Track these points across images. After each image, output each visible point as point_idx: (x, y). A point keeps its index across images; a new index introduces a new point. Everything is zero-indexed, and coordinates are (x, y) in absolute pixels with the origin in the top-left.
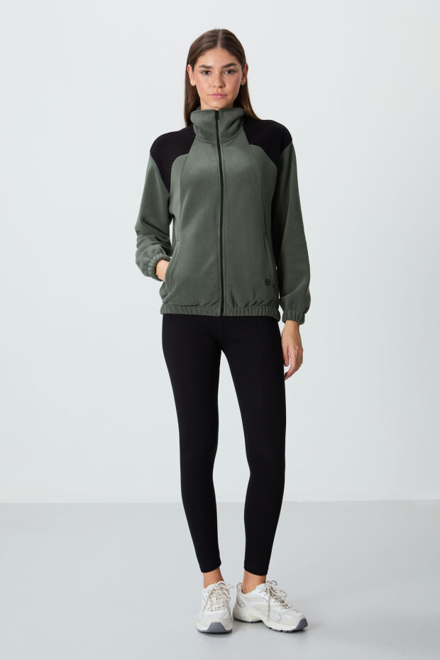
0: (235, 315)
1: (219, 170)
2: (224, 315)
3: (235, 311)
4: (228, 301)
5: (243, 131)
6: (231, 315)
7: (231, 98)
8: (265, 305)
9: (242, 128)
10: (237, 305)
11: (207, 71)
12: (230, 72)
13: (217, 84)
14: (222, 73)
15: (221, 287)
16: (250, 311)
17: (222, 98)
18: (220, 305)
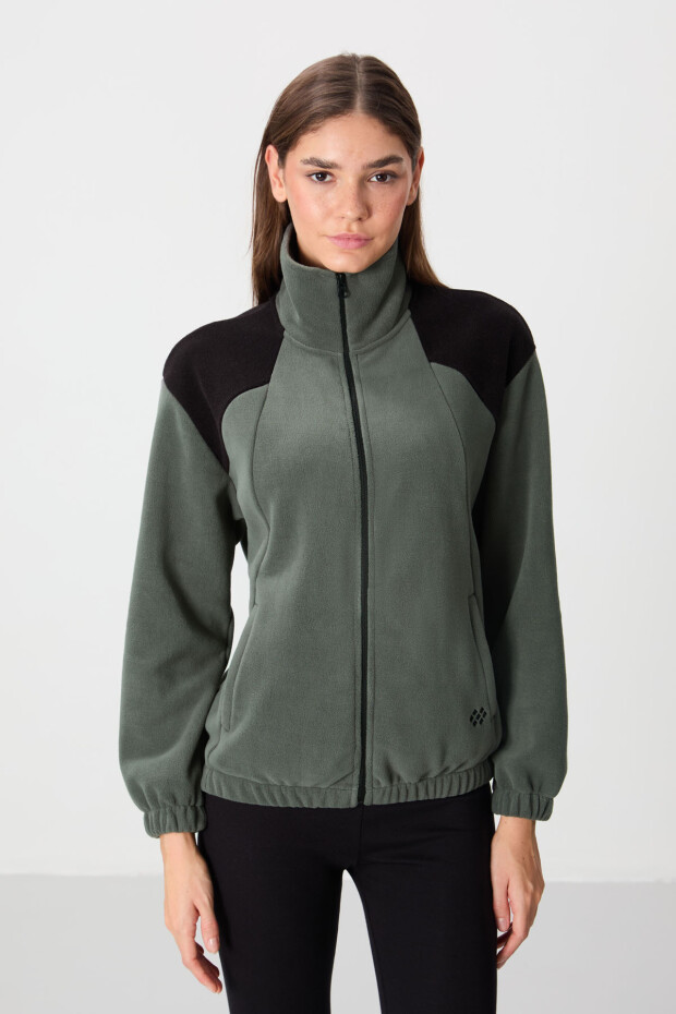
0: (394, 801)
1: (353, 436)
2: (367, 802)
3: (395, 789)
4: (375, 772)
5: (410, 321)
6: (385, 802)
7: (381, 243)
8: (466, 771)
9: (408, 313)
10: (399, 778)
11: (323, 174)
12: (382, 177)
13: (350, 212)
14: (363, 182)
15: (359, 743)
16: (431, 788)
17: (361, 246)
18: (356, 780)
